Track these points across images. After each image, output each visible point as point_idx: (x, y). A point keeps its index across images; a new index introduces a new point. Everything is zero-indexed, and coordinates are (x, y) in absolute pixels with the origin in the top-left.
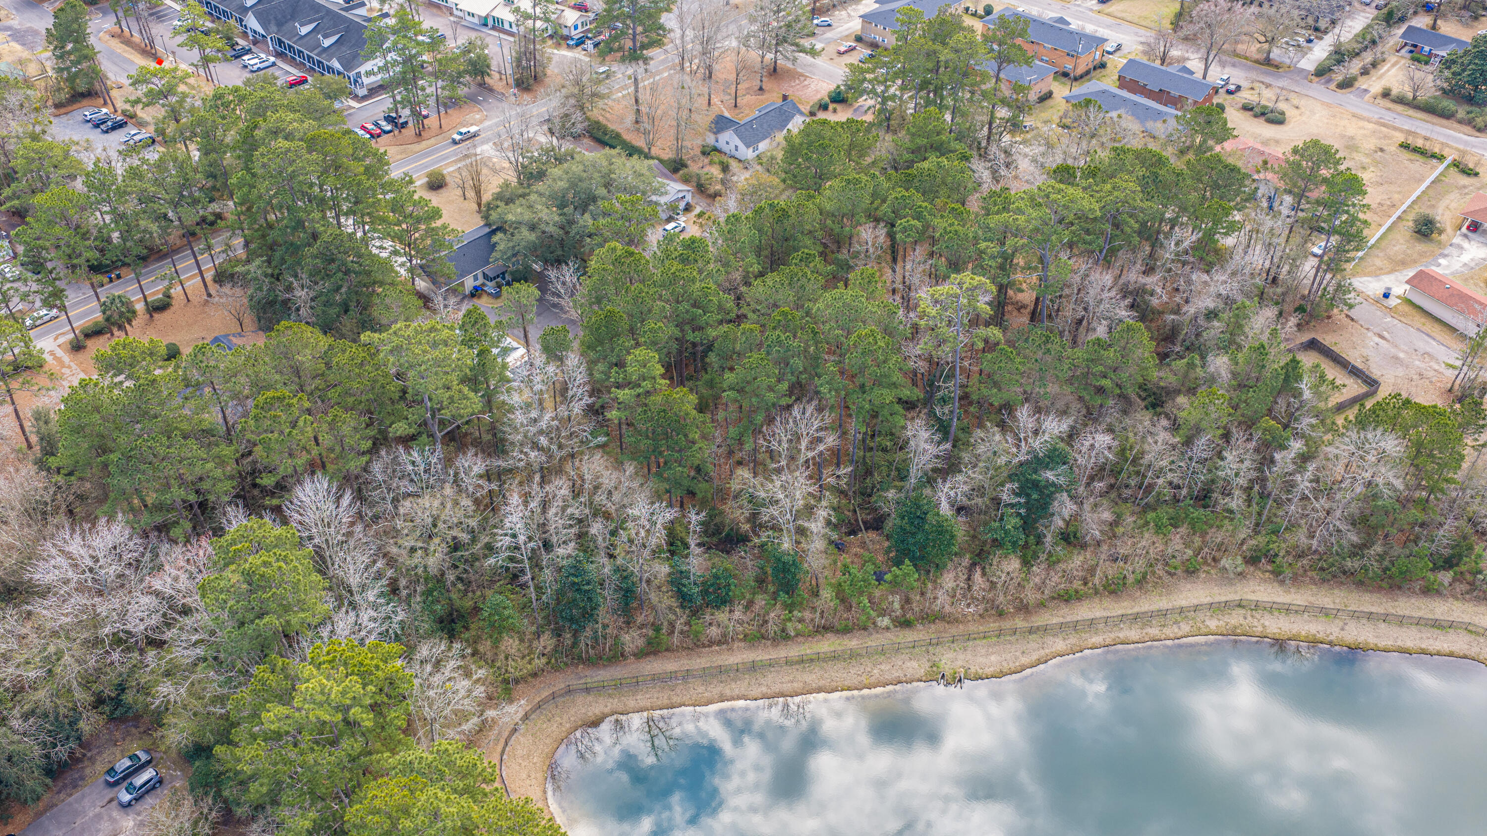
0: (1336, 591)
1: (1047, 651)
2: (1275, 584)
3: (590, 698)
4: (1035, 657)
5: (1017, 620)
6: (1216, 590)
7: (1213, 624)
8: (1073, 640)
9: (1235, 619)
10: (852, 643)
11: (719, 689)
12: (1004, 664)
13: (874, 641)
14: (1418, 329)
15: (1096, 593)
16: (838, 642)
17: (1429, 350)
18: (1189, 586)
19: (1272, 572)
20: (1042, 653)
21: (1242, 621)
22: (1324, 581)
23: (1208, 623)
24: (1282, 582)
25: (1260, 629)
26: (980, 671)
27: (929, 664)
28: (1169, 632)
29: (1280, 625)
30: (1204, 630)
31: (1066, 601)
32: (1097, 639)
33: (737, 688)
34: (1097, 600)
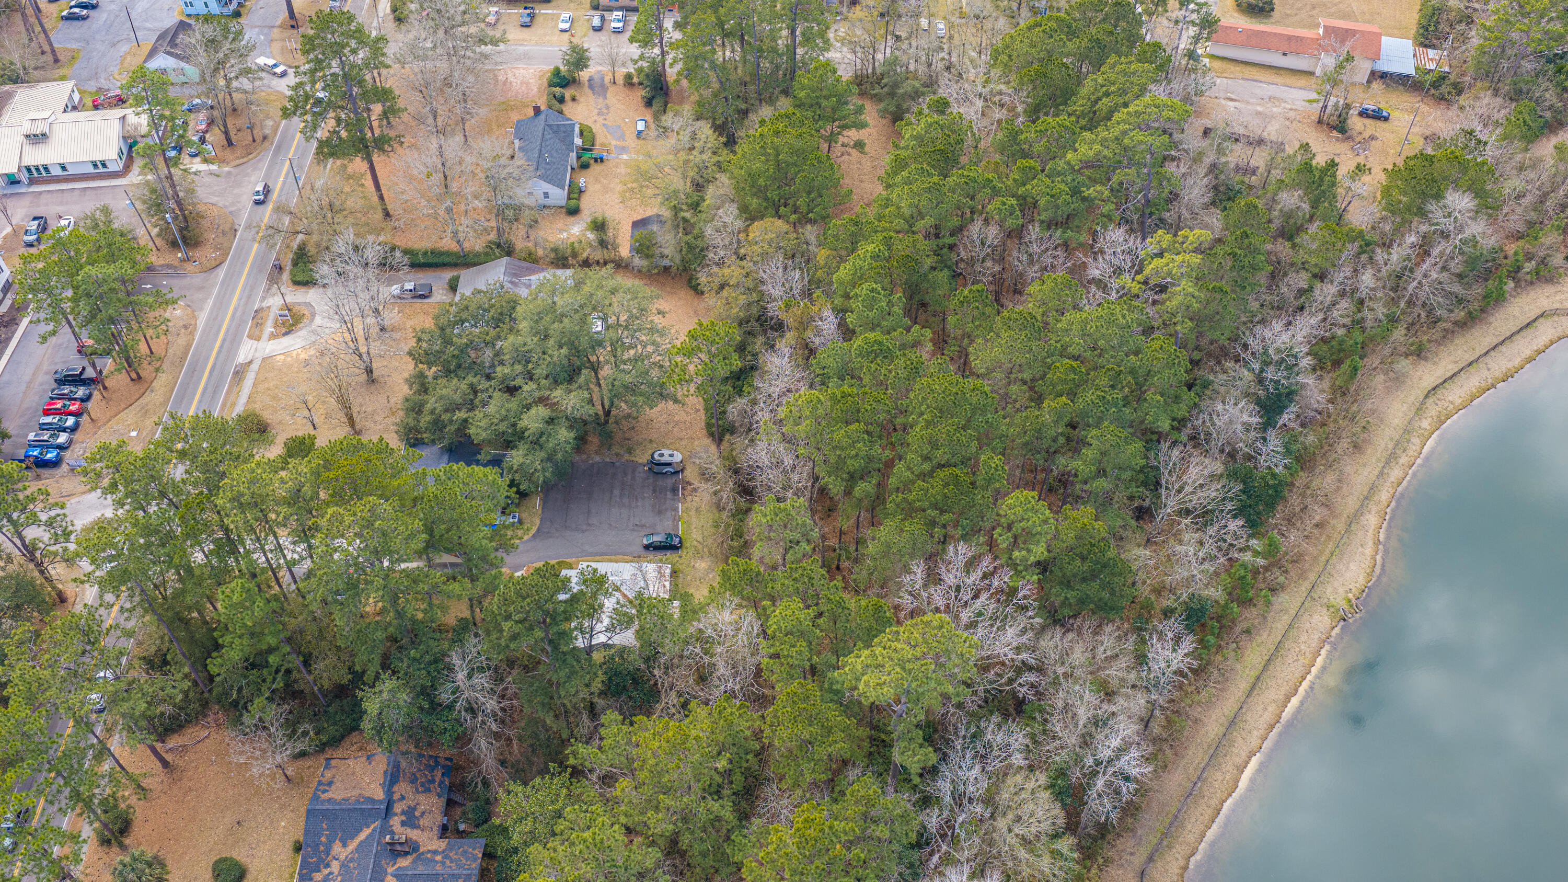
0: (1456, 341)
1: (1371, 531)
2: (1423, 362)
3: (1159, 865)
4: (1371, 543)
6: (1400, 395)
7: (1425, 424)
8: (1374, 508)
9: (1432, 409)
11: (1231, 763)
12: (1363, 565)
14: (1243, 79)
17: (1270, 93)
18: (1384, 404)
19: (1412, 354)
20: (1370, 535)
21: (1437, 408)
22: (1444, 338)
23: (1423, 426)
24: (1426, 359)
25: (1451, 406)
26: (1357, 585)
27: (1323, 608)
28: (1411, 453)
30: (1426, 433)
33: (1240, 751)
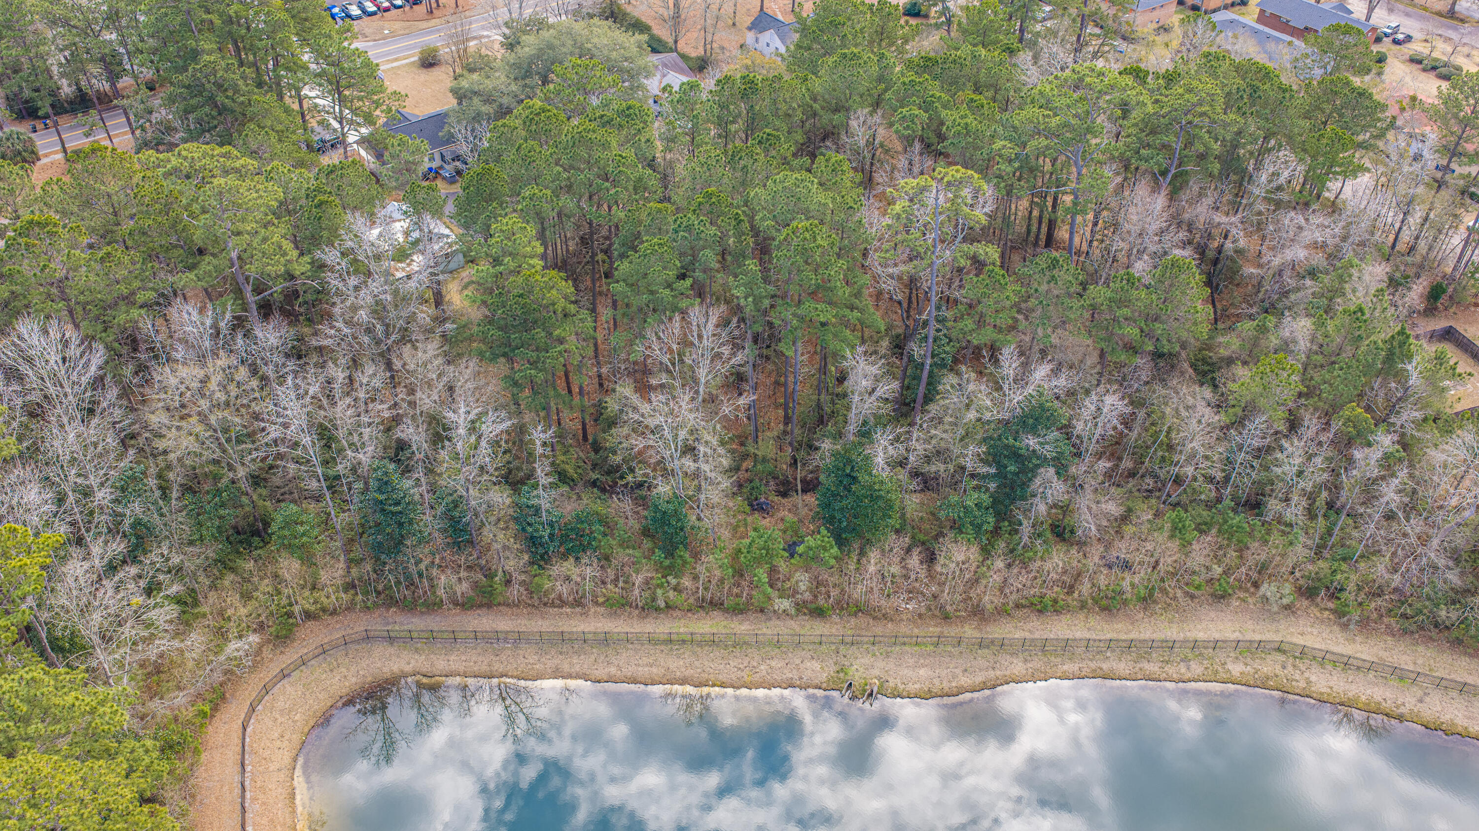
0: (1421, 649)
1: (998, 673)
2: (1336, 628)
3: (392, 650)
4: (979, 678)
5: (967, 628)
6: (1250, 625)
7: (1236, 669)
8: (1037, 663)
9: (1270, 666)
10: (742, 627)
11: (557, 661)
12: (936, 681)
13: (769, 629)
15: (1083, 606)
16: (725, 623)
18: (1213, 614)
19: (1334, 611)
20: (992, 674)
21: (1278, 670)
22: (1405, 632)
23: (1230, 666)
24: (1345, 626)
25: (1302, 684)
26: (902, 687)
27: (837, 668)
28: (1171, 670)
29: (1331, 684)
30: (1222, 675)
31: (1040, 611)
32: (1069, 667)
33: (578, 663)
34: (1082, 616)
